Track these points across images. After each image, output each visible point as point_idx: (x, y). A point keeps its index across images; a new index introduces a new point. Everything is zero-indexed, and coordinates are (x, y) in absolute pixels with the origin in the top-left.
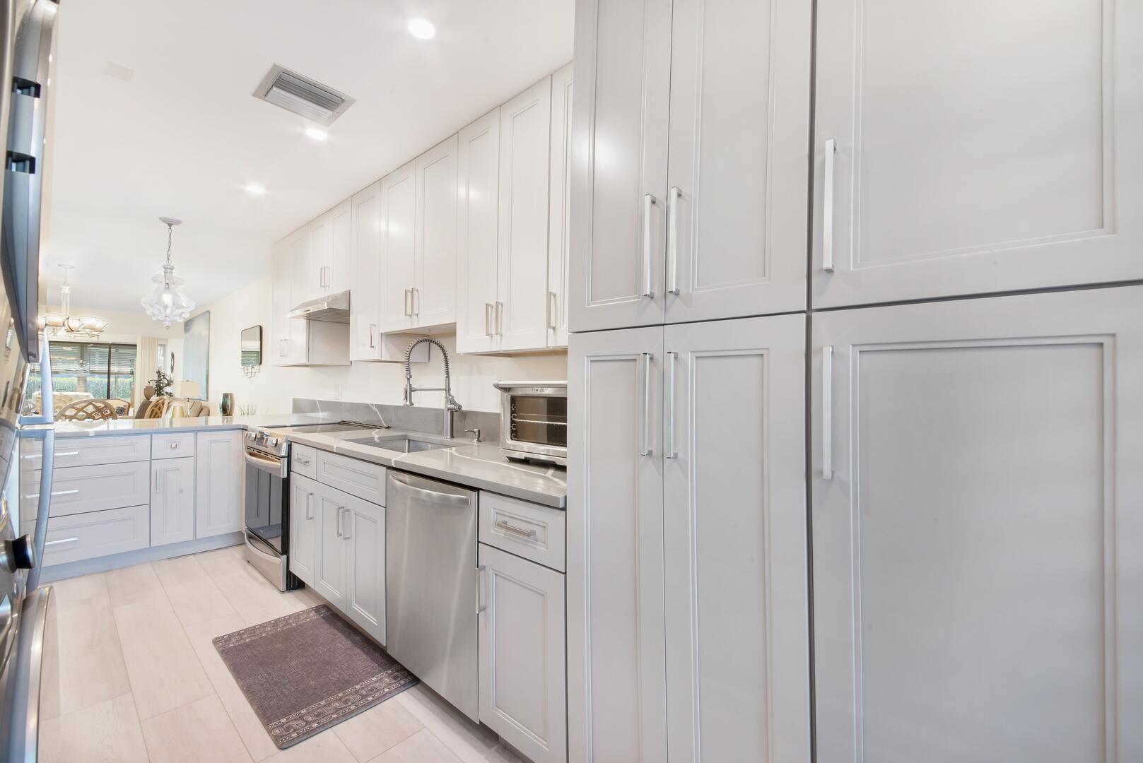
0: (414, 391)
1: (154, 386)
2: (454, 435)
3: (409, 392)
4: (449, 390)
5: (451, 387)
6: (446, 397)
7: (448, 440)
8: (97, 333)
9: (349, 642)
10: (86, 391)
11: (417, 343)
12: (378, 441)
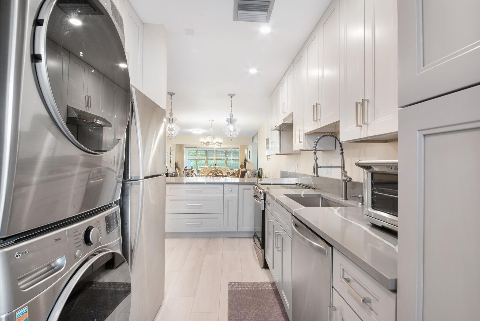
0: (319, 167)
1: (244, 165)
2: (348, 198)
3: (316, 168)
4: (344, 167)
5: (345, 165)
6: (342, 172)
7: (344, 201)
8: (220, 144)
9: (280, 311)
10: (207, 166)
11: (321, 138)
12: (303, 196)
